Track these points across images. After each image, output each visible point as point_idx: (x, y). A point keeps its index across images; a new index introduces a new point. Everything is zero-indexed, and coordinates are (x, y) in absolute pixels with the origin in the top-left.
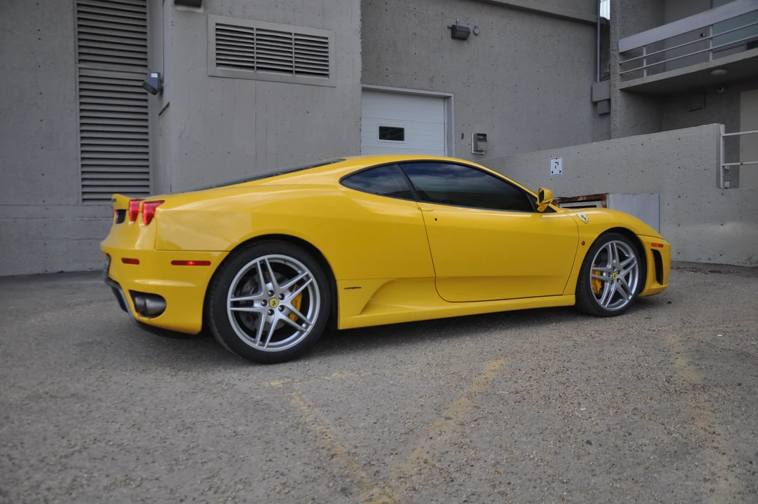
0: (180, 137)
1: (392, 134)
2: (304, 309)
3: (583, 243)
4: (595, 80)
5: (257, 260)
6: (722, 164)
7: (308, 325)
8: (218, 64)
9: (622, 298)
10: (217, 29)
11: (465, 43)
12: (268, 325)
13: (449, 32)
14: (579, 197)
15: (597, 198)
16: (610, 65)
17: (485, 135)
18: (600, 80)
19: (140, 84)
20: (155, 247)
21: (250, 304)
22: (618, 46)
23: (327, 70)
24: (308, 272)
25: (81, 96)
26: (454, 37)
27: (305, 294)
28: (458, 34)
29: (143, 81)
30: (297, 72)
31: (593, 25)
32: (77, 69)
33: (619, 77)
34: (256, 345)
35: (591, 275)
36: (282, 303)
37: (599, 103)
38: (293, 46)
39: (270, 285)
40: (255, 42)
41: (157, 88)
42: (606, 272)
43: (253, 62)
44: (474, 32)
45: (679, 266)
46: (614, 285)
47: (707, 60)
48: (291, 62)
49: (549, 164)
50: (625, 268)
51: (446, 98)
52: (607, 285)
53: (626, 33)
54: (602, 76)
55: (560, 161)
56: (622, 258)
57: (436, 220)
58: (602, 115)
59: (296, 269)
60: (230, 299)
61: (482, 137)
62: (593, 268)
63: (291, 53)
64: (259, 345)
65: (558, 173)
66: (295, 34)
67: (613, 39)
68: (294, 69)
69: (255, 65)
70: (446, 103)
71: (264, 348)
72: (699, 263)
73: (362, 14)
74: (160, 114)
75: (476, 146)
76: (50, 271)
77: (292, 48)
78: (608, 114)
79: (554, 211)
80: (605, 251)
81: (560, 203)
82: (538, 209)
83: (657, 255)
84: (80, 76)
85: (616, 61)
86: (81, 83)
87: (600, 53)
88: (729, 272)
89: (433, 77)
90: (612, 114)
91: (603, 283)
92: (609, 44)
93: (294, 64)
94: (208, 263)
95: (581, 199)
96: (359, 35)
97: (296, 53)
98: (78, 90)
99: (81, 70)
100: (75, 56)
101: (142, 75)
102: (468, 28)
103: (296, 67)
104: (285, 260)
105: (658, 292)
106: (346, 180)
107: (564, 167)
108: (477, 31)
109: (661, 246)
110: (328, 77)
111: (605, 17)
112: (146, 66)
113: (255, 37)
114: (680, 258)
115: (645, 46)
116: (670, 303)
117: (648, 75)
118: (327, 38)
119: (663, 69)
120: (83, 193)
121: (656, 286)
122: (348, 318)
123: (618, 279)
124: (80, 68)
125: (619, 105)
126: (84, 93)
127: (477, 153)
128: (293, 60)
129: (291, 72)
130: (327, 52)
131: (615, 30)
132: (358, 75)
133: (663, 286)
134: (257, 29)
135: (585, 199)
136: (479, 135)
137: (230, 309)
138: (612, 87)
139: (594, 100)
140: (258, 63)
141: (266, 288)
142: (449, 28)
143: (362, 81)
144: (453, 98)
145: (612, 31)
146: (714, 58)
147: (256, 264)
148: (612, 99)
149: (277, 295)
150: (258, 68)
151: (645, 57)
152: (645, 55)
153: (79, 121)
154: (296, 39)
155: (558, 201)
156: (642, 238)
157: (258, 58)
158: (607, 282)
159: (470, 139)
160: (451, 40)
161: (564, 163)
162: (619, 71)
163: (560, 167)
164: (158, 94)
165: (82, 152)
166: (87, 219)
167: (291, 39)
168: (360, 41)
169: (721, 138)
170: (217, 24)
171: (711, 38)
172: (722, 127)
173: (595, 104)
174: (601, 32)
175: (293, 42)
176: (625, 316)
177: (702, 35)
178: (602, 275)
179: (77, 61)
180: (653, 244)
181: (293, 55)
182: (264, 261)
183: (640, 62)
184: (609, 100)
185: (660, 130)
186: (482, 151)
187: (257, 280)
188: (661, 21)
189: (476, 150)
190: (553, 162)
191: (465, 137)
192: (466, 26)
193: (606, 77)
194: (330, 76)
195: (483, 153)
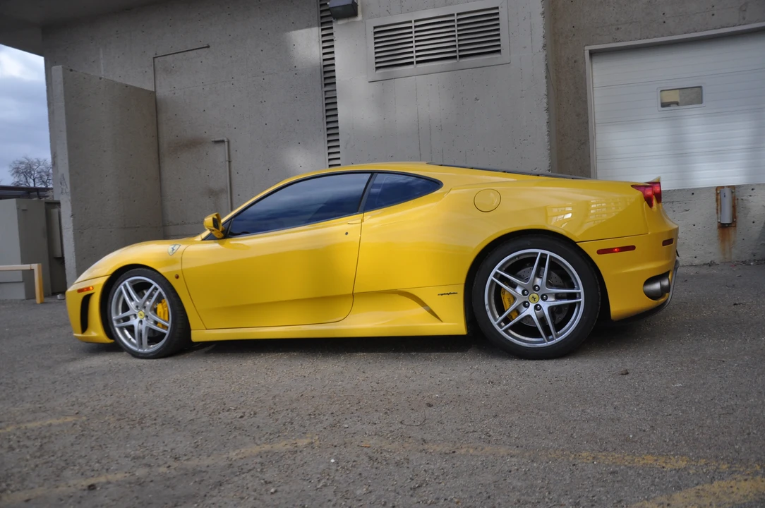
0: (345, 148)
8: (377, 68)
10: (375, 33)
23: (498, 46)
30: (461, 57)
32: (324, 93)
38: (456, 29)
40: (413, 35)
43: (412, 57)
48: (454, 46)
63: (454, 36)
66: (458, 14)
68: (457, 54)
69: (414, 60)
77: (454, 31)
84: (325, 99)
93: (457, 49)
97: (458, 35)
100: (322, 82)
103: (459, 51)
110: (500, 54)
113: (413, 30)
118: (497, 8)
124: (325, 92)
128: (456, 43)
129: (455, 57)
130: (498, 24)
134: (415, 21)
140: (417, 57)
150: (418, 62)
154: (459, 20)
157: (416, 51)
167: (453, 21)
170: (375, 28)
175: (456, 23)
179: (324, 85)
181: (456, 38)
194: (502, 51)
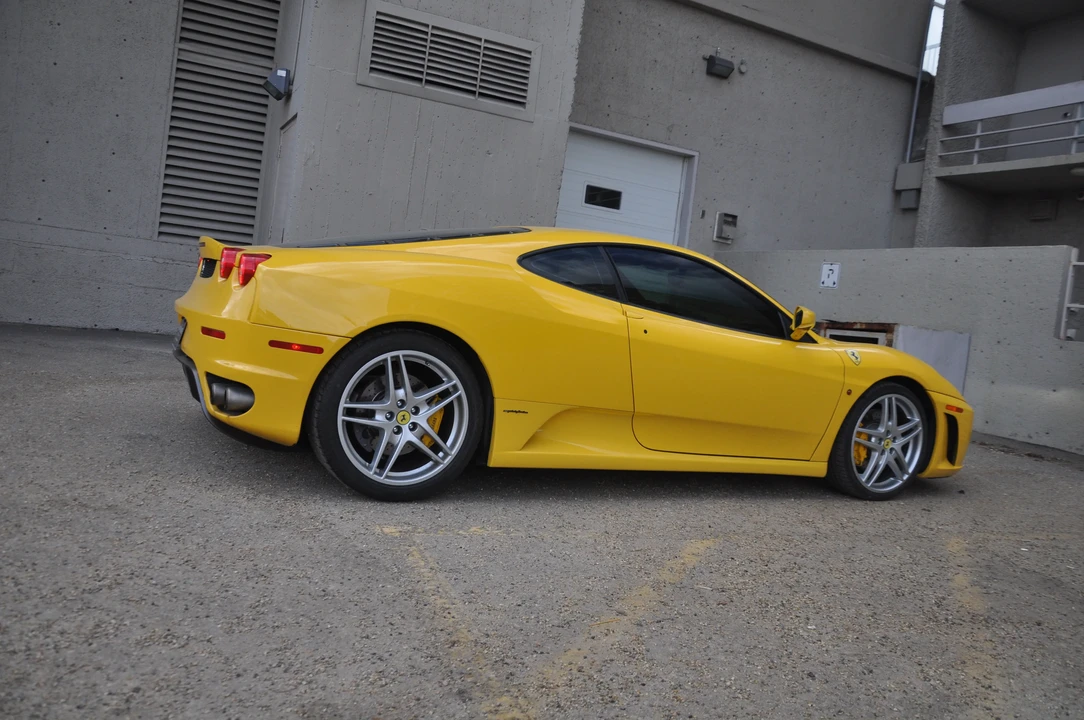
0: (305, 164)
1: (604, 198)
2: (444, 433)
3: (849, 392)
4: (903, 159)
5: (388, 356)
6: (1067, 304)
7: (446, 455)
8: (372, 69)
9: (894, 476)
10: (378, 20)
11: (724, 83)
12: (391, 447)
13: (704, 65)
14: (855, 323)
15: (881, 328)
16: (927, 141)
17: (735, 217)
18: (910, 162)
19: (261, 82)
20: (249, 319)
21: (370, 414)
22: (942, 115)
23: (524, 97)
24: (456, 381)
25: (176, 89)
26: (710, 72)
27: (448, 411)
28: (717, 69)
29: (266, 78)
30: (481, 94)
31: (910, 81)
32: (177, 50)
33: (937, 160)
34: (370, 472)
35: (855, 438)
36: (414, 419)
37: (903, 193)
38: (481, 58)
39: (401, 393)
40: (428, 44)
41: (282, 91)
42: (875, 437)
43: (422, 73)
44: (739, 69)
45: (983, 441)
46: (884, 457)
47: (1067, 151)
48: (475, 79)
49: (820, 270)
50: (904, 434)
51: (687, 158)
52: (875, 455)
53: (954, 100)
54: (914, 154)
55: (836, 268)
56: (902, 420)
57: (646, 332)
58: (906, 210)
59: (440, 374)
60: (343, 405)
61: (730, 219)
62: (857, 428)
63: (477, 66)
64: (375, 473)
65: (831, 285)
66: (486, 41)
67: (936, 105)
68: (478, 90)
69: (424, 77)
70: (686, 165)
71: (381, 479)
72: (1013, 440)
73: (585, 24)
74: (282, 128)
75: (720, 230)
76: (100, 326)
77: (478, 60)
78: (915, 210)
79: (814, 342)
80: (879, 407)
81: (827, 328)
82: (792, 335)
83: (952, 423)
84: (179, 60)
85: (936, 136)
86: (178, 69)
87: (916, 123)
88: (1054, 459)
89: (672, 126)
90: (920, 210)
91: (869, 451)
92: (930, 111)
93: (478, 83)
94: (319, 350)
95: (858, 326)
96: (575, 54)
97: (483, 67)
98: (173, 80)
99: (182, 52)
100: (176, 31)
101: (265, 71)
102: (731, 63)
103: (481, 87)
104: (427, 361)
105: (947, 475)
106: (528, 260)
107: (841, 278)
108: (743, 69)
109: (960, 410)
110: (525, 108)
111: (930, 71)
112: (271, 58)
113: (429, 38)
114: (989, 430)
115: (981, 120)
116: (962, 492)
117: (980, 162)
118: (530, 52)
119: (1003, 156)
120: (161, 223)
121: (945, 466)
122: (505, 452)
123: (892, 449)
124: (180, 49)
125: (932, 199)
126: (180, 85)
127: (720, 240)
128: (479, 76)
129: (473, 93)
130: (527, 72)
131: (941, 92)
132: (568, 111)
133: (955, 467)
134: (434, 27)
135: (864, 327)
136: (726, 215)
137: (341, 418)
138: (927, 172)
139: (898, 188)
140: (428, 74)
141: (395, 395)
142: (704, 59)
143: (571, 118)
144: (696, 159)
145: (936, 92)
146: (1077, 152)
147: (386, 360)
148: (923, 190)
149: (409, 407)
150: (428, 82)
151: (978, 136)
152: (979, 133)
153: (169, 123)
154: (485, 48)
155: (825, 325)
156: (933, 395)
157: (429, 67)
158: (875, 450)
159: (713, 220)
160: (704, 76)
161: (841, 272)
162: (939, 151)
163: (835, 277)
164: (284, 99)
165: (167, 166)
166: (161, 261)
167: (479, 47)
168: (576, 62)
169: (1071, 268)
170: (378, 13)
171: (1078, 122)
172: (1075, 252)
173: (898, 193)
174: (920, 91)
175: (482, 51)
176: (893, 503)
177: (1066, 115)
178: (869, 440)
179: (178, 40)
180: (949, 407)
181: (480, 70)
182: (398, 357)
183: (970, 143)
184: (919, 191)
185: (986, 242)
186: (727, 239)
187: (384, 383)
188: (1009, 88)
189: (719, 237)
190: (826, 268)
191: (706, 216)
192: (729, 59)
193: (919, 157)
194: (527, 105)
195: (729, 242)
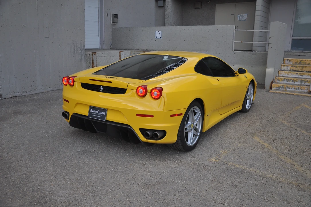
3: (247, 87)
5: (191, 110)
6: (234, 41)
17: (116, 15)
20: (164, 110)
36: (194, 126)
42: (248, 96)
49: (155, 33)
50: (251, 94)
55: (160, 32)
56: (251, 90)
60: (185, 128)
61: (115, 16)
65: (160, 38)
71: (191, 144)
75: (113, 20)
78: (164, 7)
90: (166, 7)
94: (181, 114)
107: (163, 35)
123: (250, 98)
125: (169, 4)
127: (113, 23)
136: (115, 14)
137: (185, 132)
148: (166, 1)
156: (255, 82)
158: (248, 100)
159: (110, 17)
163: (160, 35)
169: (234, 31)
173: (157, 2)
186: (115, 23)
190: (157, 33)
191: (108, 15)
195: (115, 24)
